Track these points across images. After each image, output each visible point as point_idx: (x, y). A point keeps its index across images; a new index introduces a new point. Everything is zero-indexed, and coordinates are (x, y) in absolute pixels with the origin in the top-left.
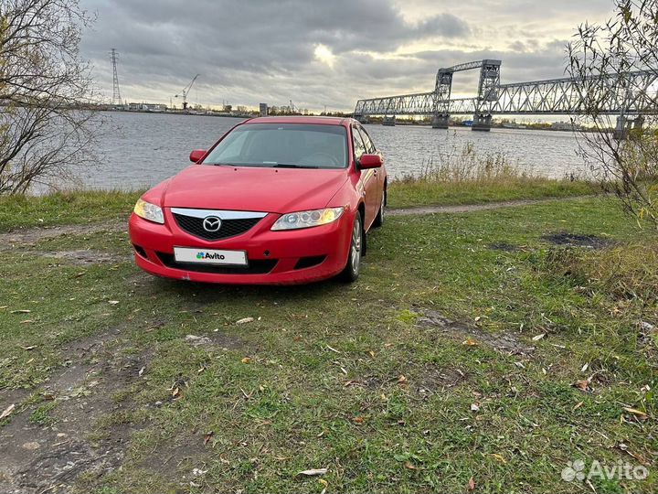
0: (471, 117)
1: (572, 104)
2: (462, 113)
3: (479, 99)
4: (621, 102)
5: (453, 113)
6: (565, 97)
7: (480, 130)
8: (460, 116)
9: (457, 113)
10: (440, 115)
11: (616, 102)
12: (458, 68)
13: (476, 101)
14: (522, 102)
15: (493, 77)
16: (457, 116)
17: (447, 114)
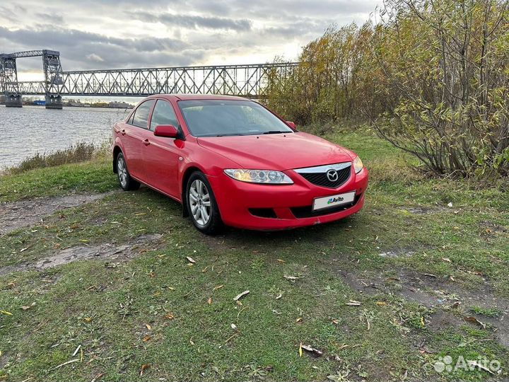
0: (42, 98)
1: (123, 89)
2: (33, 94)
3: (47, 83)
4: (154, 88)
5: (24, 93)
6: (117, 83)
7: (54, 108)
8: (30, 96)
9: (28, 94)
10: (11, 95)
11: (152, 88)
12: (20, 55)
13: (44, 84)
14: (85, 86)
15: (56, 65)
16: (26, 96)
17: (19, 95)
